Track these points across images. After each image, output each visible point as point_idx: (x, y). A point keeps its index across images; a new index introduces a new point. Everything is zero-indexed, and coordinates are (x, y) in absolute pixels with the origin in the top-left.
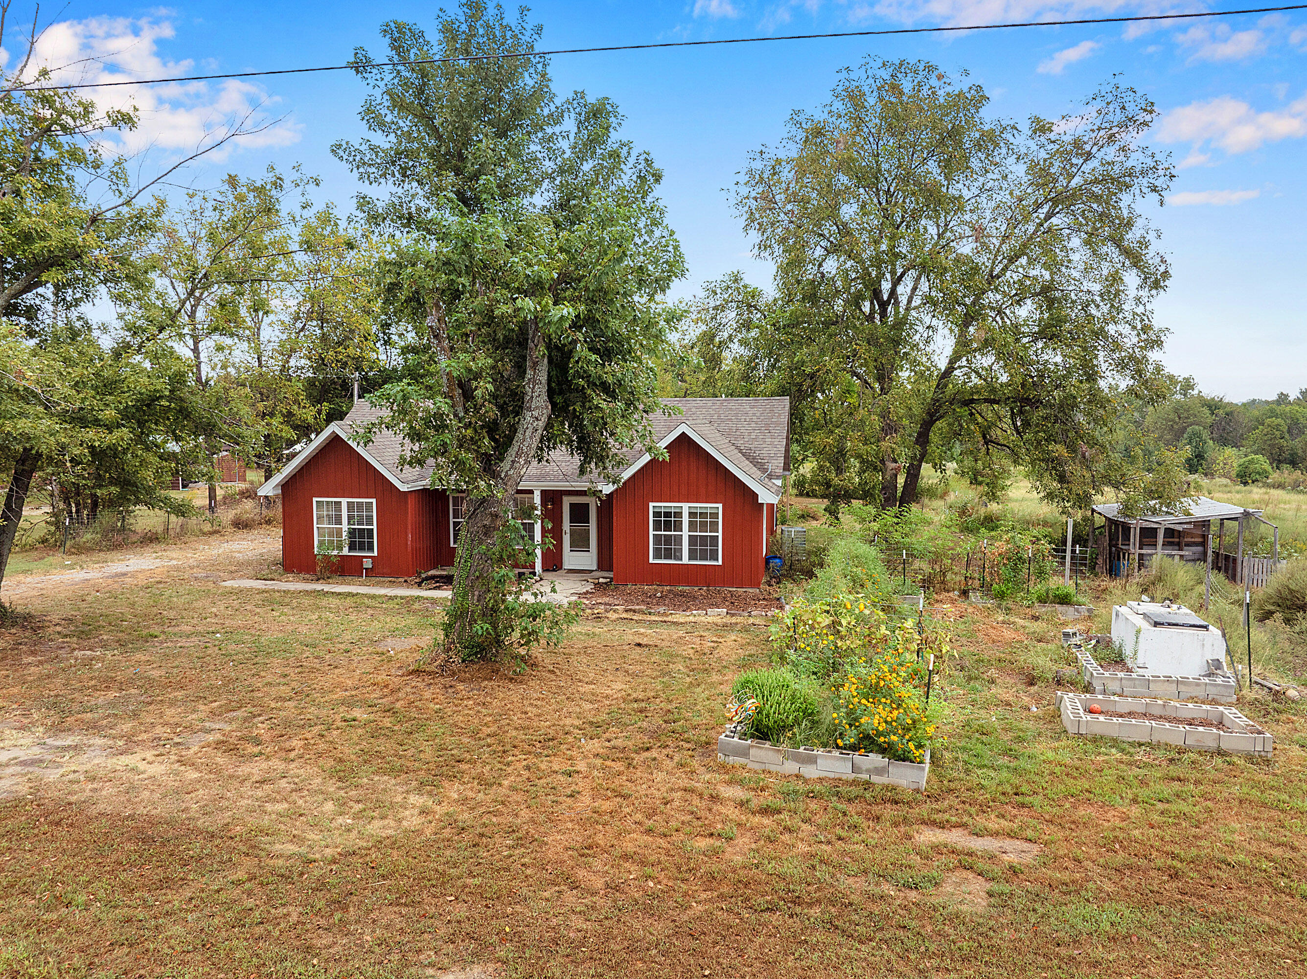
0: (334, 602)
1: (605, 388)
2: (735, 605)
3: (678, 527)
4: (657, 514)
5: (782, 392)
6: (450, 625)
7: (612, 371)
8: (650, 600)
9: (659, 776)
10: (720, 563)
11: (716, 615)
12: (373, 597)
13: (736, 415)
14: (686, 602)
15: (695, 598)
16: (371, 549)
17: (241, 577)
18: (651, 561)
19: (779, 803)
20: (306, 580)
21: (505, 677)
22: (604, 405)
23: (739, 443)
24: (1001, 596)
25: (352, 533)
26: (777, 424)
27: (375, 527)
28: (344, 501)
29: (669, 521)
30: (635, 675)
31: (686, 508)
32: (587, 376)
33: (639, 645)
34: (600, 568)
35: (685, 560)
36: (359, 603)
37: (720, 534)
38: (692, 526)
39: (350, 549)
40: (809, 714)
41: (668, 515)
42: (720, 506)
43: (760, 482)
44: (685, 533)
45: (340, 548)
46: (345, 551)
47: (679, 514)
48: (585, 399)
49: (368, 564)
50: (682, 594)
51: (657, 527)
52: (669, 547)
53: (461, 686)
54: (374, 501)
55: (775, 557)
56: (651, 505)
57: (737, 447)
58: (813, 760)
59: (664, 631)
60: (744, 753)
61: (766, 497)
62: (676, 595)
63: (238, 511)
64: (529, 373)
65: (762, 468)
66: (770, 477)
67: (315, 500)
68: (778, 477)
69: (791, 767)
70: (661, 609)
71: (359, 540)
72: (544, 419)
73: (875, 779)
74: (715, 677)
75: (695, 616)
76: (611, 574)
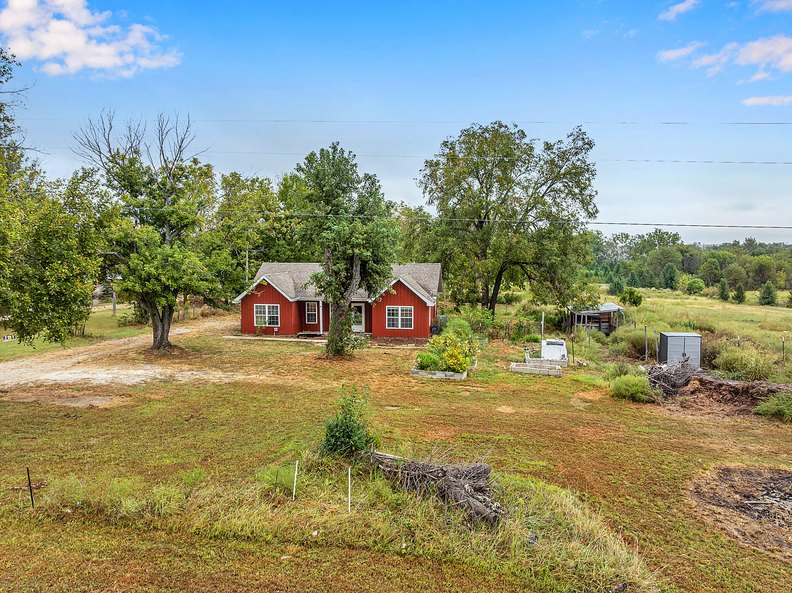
0: (270, 343)
1: (377, 273)
2: (418, 343)
3: (397, 315)
4: (389, 310)
5: (438, 261)
6: (329, 345)
7: (379, 267)
8: (387, 342)
9: (395, 379)
10: (413, 328)
11: (411, 346)
12: (283, 341)
13: (419, 271)
14: (400, 342)
15: (403, 341)
16: (277, 324)
17: (227, 335)
18: (387, 328)
19: (426, 382)
20: (253, 336)
21: (346, 360)
22: (377, 278)
23: (420, 282)
24: (514, 339)
25: (270, 318)
26: (435, 274)
27: (279, 315)
28: (267, 305)
29: (393, 313)
30: (385, 360)
31: (400, 307)
32: (372, 269)
33: (385, 353)
34: (366, 331)
35: (400, 328)
36: (279, 343)
37: (413, 318)
38: (402, 315)
39: (269, 324)
40: (435, 363)
41: (393, 310)
42: (413, 307)
43: (428, 298)
44: (400, 317)
45: (265, 323)
46: (267, 325)
47: (397, 310)
48: (371, 275)
49: (276, 330)
50: (399, 340)
51: (389, 314)
52: (393, 323)
53: (334, 362)
54: (279, 305)
55: (434, 327)
56: (387, 307)
57: (420, 284)
58: (435, 374)
59: (393, 350)
60: (417, 373)
61: (430, 304)
62: (396, 340)
63: (202, 309)
64: (355, 268)
65: (428, 292)
66: (432, 296)
67: (255, 305)
68: (435, 296)
69: (430, 376)
70: (391, 345)
71: (273, 320)
72: (359, 282)
73: (451, 378)
74: (410, 361)
75: (404, 346)
76: (371, 334)
